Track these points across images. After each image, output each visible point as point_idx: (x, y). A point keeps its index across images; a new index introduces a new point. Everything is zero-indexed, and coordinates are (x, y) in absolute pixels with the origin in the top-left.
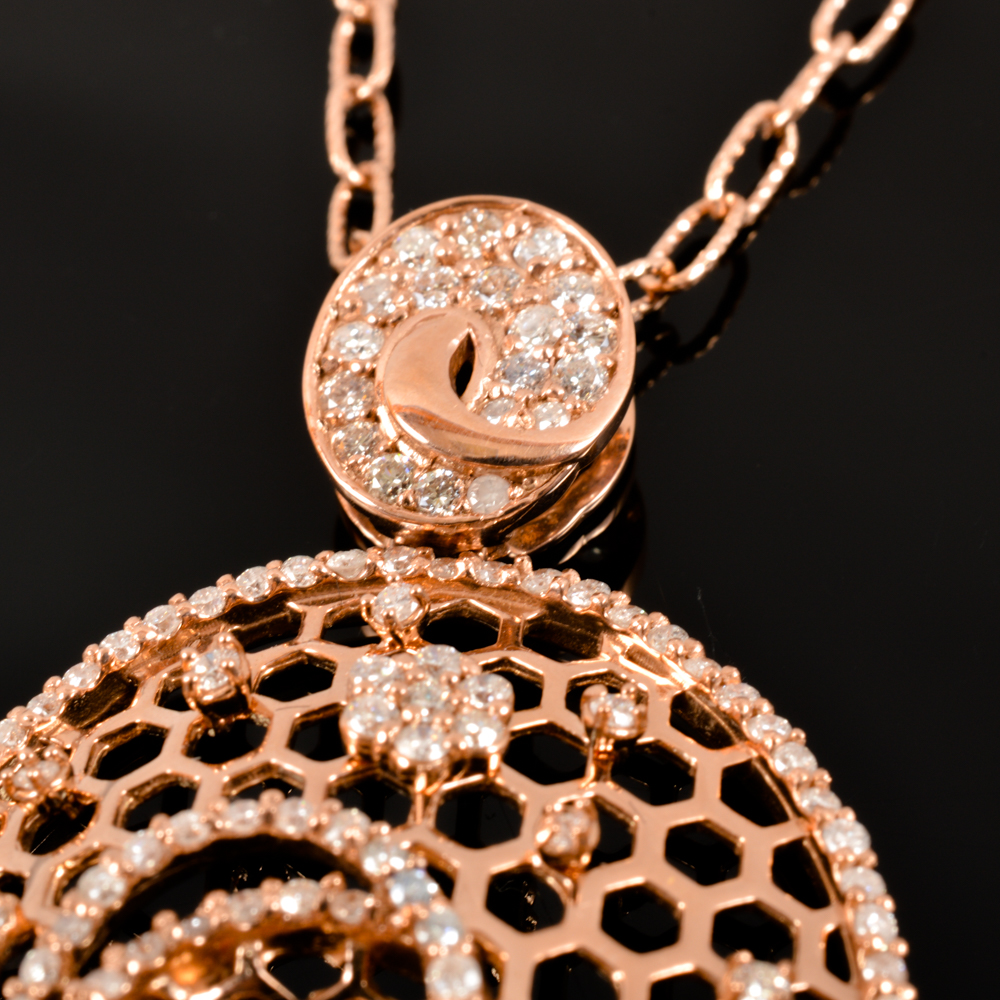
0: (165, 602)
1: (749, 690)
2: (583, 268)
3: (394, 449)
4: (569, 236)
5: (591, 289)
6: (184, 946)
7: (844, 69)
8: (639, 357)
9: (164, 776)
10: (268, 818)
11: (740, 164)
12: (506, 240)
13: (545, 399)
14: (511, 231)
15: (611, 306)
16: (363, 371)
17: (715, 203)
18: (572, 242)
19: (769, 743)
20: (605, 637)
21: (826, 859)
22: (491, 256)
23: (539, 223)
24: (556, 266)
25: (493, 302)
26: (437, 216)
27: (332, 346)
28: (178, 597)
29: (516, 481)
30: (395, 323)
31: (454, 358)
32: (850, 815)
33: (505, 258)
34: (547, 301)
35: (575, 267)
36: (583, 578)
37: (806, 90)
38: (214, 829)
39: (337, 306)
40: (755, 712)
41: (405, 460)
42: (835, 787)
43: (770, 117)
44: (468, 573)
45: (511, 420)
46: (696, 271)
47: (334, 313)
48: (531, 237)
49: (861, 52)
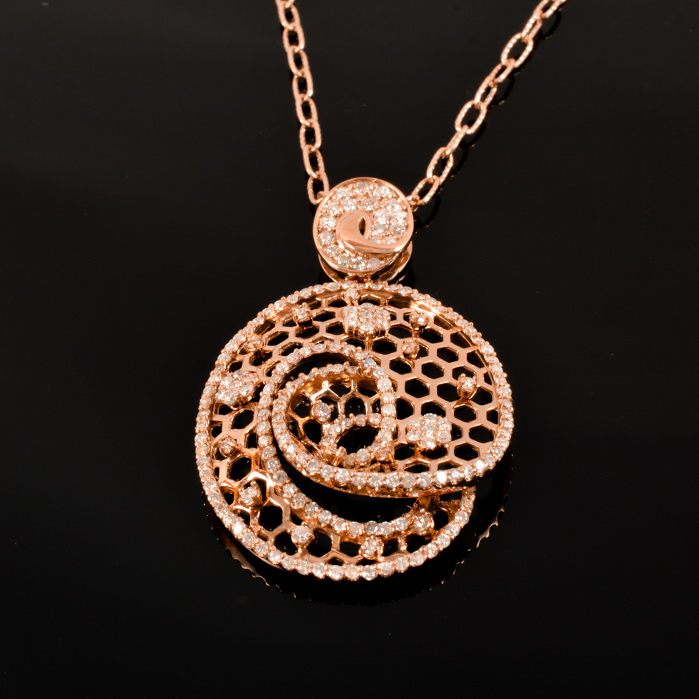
1: (455, 313)
2: (395, 197)
3: (344, 252)
4: (389, 188)
5: (398, 203)
6: (309, 381)
7: (466, 136)
8: (415, 223)
9: (291, 343)
10: (327, 347)
11: (436, 166)
12: (371, 190)
13: (388, 236)
14: (372, 187)
15: (405, 208)
16: (332, 230)
17: (430, 179)
18: (391, 190)
19: (463, 326)
20: (412, 302)
21: (482, 355)
22: (367, 195)
23: (380, 185)
24: (387, 197)
25: (369, 208)
27: (321, 223)
28: (283, 298)
29: (382, 259)
30: (340, 216)
31: (360, 225)
32: (488, 343)
33: (371, 195)
34: (385, 207)
35: (393, 197)
36: (403, 286)
37: (455, 143)
38: (313, 351)
40: (458, 319)
41: (347, 256)
42: (483, 337)
43: (445, 152)
44: (369, 287)
45: (379, 242)
46: (427, 199)
47: (320, 214)
48: (378, 189)
49: (471, 131)
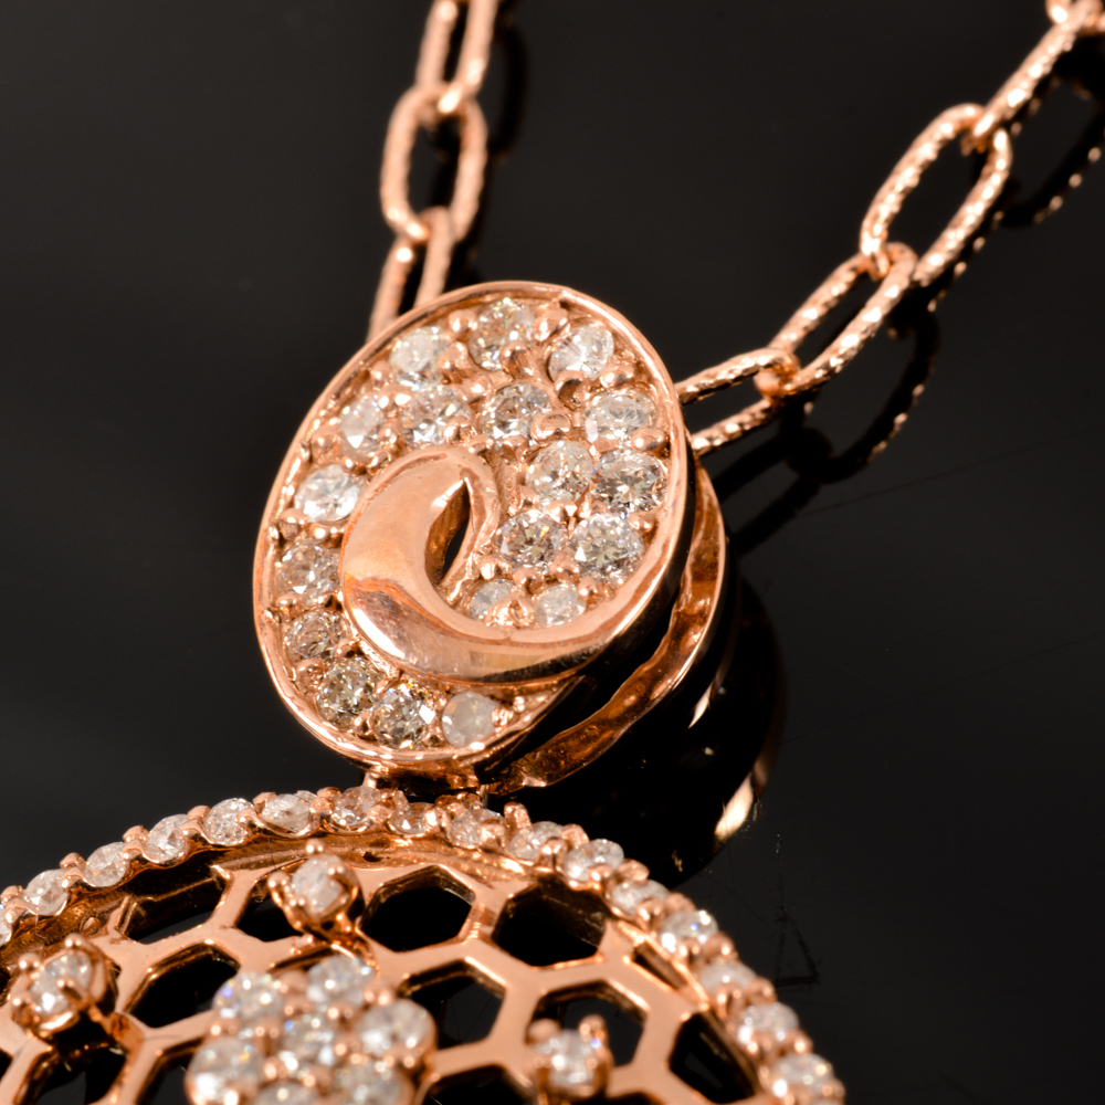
0: (55, 865)
2: (632, 382)
12: (536, 344)
13: (552, 580)
14: (544, 331)
15: (660, 439)
16: (328, 538)
20: (609, 926)
23: (580, 320)
24: (595, 382)
26: (452, 310)
27: (300, 500)
28: (71, 858)
30: (375, 469)
33: (530, 371)
36: (591, 837)
39: (310, 446)
43: (968, 127)
44: (440, 828)
47: (305, 455)
